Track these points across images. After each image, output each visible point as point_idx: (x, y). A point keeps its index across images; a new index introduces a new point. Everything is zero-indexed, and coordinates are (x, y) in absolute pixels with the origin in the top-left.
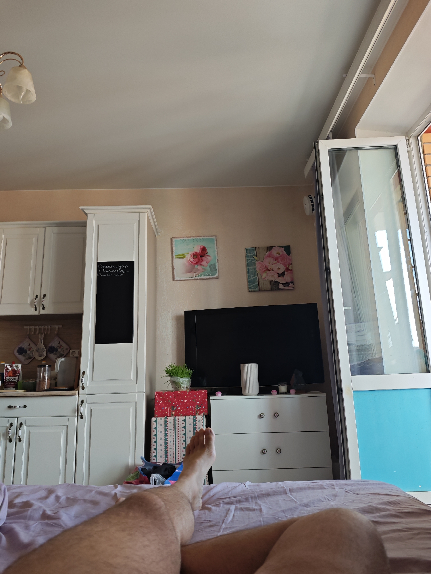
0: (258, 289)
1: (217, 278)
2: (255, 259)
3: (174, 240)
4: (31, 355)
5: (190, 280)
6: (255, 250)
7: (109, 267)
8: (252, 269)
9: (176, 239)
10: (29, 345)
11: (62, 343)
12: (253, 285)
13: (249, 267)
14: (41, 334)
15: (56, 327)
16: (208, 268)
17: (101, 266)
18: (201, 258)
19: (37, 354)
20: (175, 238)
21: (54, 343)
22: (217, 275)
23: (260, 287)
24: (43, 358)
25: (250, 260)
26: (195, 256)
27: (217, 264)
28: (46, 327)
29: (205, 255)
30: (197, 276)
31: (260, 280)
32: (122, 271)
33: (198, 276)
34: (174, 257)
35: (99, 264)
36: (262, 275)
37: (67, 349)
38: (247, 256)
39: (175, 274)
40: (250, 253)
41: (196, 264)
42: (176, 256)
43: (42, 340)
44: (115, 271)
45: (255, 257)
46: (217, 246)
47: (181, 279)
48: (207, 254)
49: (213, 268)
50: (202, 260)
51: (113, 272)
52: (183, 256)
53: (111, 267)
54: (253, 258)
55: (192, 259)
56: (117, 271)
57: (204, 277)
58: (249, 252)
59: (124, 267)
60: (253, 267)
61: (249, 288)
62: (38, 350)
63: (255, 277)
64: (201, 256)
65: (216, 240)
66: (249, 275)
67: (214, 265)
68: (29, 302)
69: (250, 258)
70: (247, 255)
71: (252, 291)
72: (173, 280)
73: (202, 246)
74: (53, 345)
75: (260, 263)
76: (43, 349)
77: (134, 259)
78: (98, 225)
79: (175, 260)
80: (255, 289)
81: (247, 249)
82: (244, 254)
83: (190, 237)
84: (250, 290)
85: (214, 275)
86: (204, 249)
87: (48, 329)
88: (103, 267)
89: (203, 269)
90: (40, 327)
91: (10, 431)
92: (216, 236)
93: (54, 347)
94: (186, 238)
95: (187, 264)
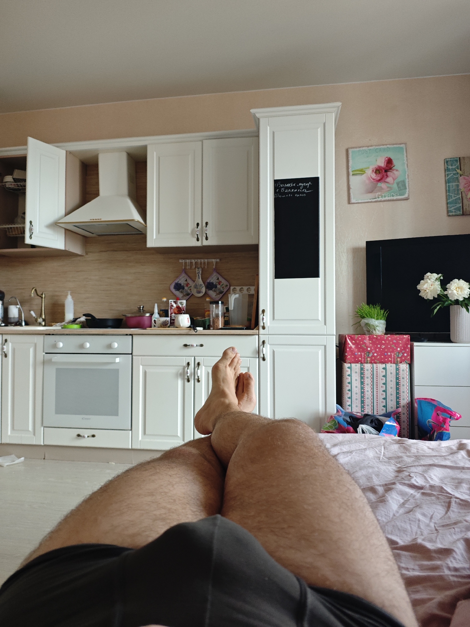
0: (461, 213)
1: (407, 199)
2: (458, 173)
3: (350, 151)
4: (189, 291)
5: (371, 202)
6: (459, 161)
7: (288, 185)
8: (454, 187)
9: (353, 150)
10: (186, 280)
11: (221, 279)
12: (455, 207)
13: (450, 184)
14: (198, 268)
15: (214, 260)
16: (395, 186)
17: (278, 184)
18: (385, 174)
19: (195, 290)
20: (352, 148)
21: (213, 279)
22: (406, 195)
23: (464, 210)
24: (201, 295)
25: (451, 175)
26: (378, 170)
27: (407, 181)
28: (202, 260)
29: (391, 169)
30: (380, 197)
31: (465, 201)
32: (304, 190)
33: (382, 197)
34: (351, 173)
35: (276, 182)
36: (468, 194)
37: (227, 286)
38: (447, 170)
39: (352, 195)
40: (452, 165)
41: (379, 181)
42: (353, 171)
43: (200, 276)
44: (296, 190)
45: (459, 171)
46: (407, 157)
47: (360, 201)
48: (393, 168)
49: (402, 186)
50: (387, 176)
51: (293, 192)
52: (361, 172)
53: (291, 185)
54: (455, 172)
55: (374, 176)
56: (299, 190)
57: (390, 198)
58: (449, 163)
59: (306, 185)
60: (455, 184)
61: (448, 212)
62: (196, 287)
63: (458, 197)
64: (386, 171)
65: (406, 148)
66: (450, 194)
67: (404, 182)
68: (190, 231)
69: (451, 172)
70: (447, 167)
71: (453, 216)
72: (349, 202)
73: (387, 157)
74: (211, 281)
75: (464, 178)
76: (201, 285)
77: (319, 175)
78: (274, 133)
79: (351, 178)
80: (457, 213)
81: (447, 160)
82: (441, 167)
83: (371, 146)
84: (450, 214)
85: (403, 195)
86: (389, 161)
87: (204, 263)
88: (282, 186)
89: (388, 187)
90: (196, 260)
91: (189, 370)
92: (405, 144)
93: (212, 283)
94: (366, 148)
95: (367, 181)
